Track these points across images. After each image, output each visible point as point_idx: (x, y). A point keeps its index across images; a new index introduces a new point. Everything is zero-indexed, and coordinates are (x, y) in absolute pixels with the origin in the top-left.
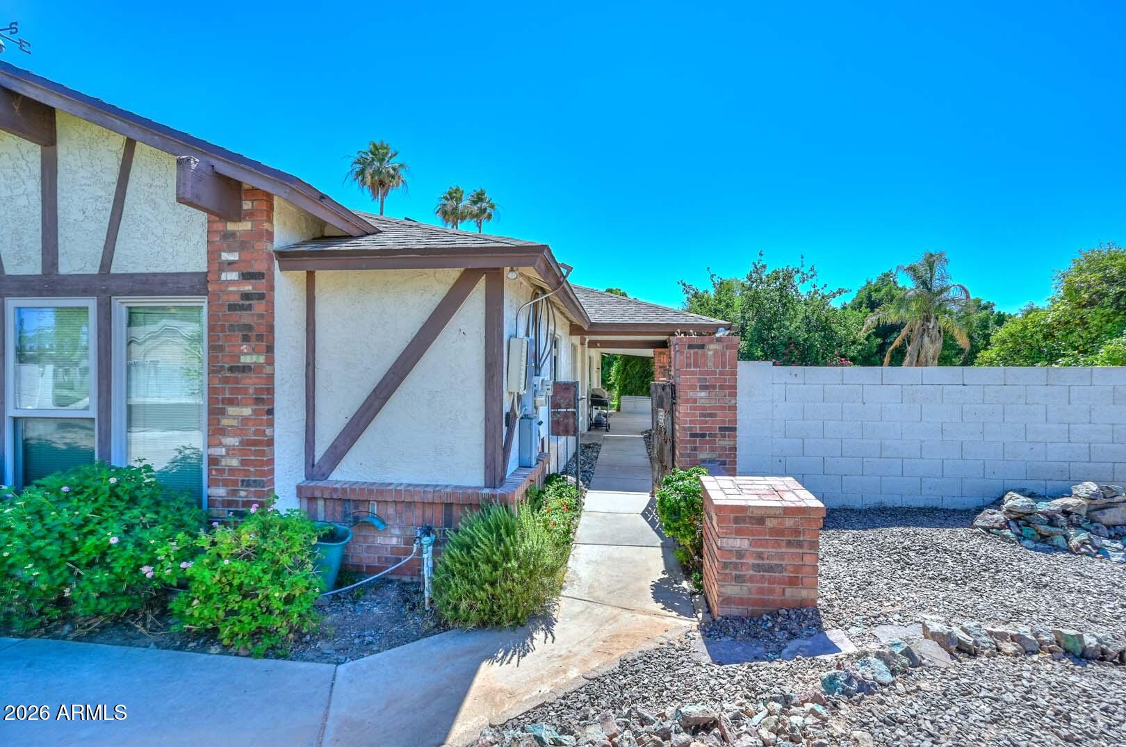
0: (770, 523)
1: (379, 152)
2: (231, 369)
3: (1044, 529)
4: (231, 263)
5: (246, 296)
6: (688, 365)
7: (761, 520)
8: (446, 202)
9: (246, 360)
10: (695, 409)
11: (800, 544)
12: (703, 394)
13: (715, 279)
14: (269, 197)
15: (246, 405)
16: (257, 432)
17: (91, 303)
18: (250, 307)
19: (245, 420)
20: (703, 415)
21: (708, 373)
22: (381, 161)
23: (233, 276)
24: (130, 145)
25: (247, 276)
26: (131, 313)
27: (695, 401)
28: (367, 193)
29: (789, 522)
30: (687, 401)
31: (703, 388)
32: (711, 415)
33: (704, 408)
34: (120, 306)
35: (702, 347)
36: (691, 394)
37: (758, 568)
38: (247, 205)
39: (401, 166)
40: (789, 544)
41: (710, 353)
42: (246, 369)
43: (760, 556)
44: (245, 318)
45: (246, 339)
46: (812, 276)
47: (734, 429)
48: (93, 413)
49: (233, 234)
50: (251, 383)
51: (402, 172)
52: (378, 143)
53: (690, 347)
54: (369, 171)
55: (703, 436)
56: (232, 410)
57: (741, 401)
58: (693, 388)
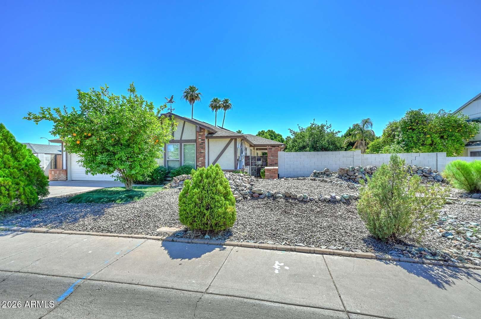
0: (272, 171)
1: (192, 89)
2: (200, 153)
3: (317, 175)
4: (200, 138)
5: (202, 143)
6: (269, 152)
7: (270, 170)
8: (213, 103)
9: (202, 151)
10: (270, 160)
11: (275, 173)
12: (272, 157)
13: (300, 128)
14: (205, 129)
15: (202, 158)
16: (204, 161)
17: (179, 144)
18: (203, 144)
19: (202, 160)
20: (272, 161)
21: (272, 154)
22: (193, 92)
23: (200, 140)
24: (185, 122)
25: (202, 140)
26: (184, 145)
27: (270, 159)
28: (188, 102)
29: (274, 170)
30: (269, 159)
31: (271, 156)
32: (273, 161)
33: (272, 160)
34: (183, 144)
35: (271, 149)
36: (270, 157)
37: (270, 177)
38: (202, 130)
39: (199, 93)
40: (274, 173)
41: (273, 150)
42: (202, 153)
43: (270, 175)
44: (202, 146)
45: (202, 148)
46: (330, 127)
47: (277, 163)
48: (179, 159)
49: (200, 134)
50: (203, 154)
51: (199, 95)
52: (192, 86)
53: (269, 149)
54: (189, 95)
55: (272, 165)
56: (200, 158)
57: (279, 159)
58: (270, 156)
